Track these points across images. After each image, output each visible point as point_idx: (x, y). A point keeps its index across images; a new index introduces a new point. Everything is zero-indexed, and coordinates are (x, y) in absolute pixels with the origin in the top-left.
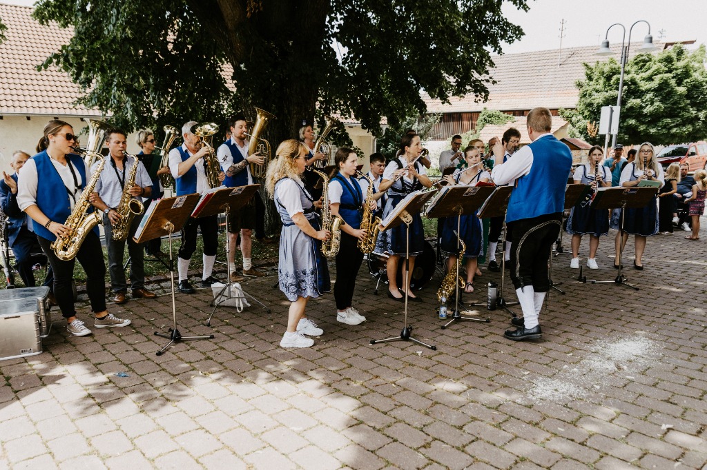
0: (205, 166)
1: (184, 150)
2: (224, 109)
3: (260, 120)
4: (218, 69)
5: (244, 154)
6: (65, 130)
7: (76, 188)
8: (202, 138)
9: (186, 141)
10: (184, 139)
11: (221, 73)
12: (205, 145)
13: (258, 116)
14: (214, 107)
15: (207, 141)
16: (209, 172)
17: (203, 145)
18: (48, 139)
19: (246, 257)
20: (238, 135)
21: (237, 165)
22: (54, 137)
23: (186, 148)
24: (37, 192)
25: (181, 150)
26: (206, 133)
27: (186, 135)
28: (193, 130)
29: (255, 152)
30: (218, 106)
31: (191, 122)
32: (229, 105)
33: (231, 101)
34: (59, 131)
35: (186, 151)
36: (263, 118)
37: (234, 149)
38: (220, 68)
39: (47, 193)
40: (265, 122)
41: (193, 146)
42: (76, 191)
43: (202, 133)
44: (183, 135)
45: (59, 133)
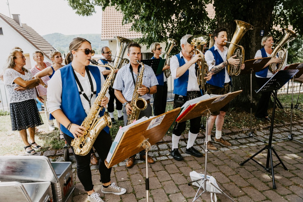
0: (196, 68)
1: (181, 57)
2: (206, 29)
3: (240, 29)
4: (204, 7)
5: (224, 57)
6: (84, 46)
7: (92, 93)
8: (195, 47)
9: (183, 50)
10: (182, 48)
11: (205, 9)
12: (198, 53)
13: (238, 26)
14: (200, 28)
15: (199, 49)
16: (199, 73)
17: (196, 52)
18: (72, 55)
19: (219, 130)
20: (220, 43)
21: (218, 67)
22: (76, 53)
23: (182, 55)
24: (61, 98)
25: (178, 57)
26: (199, 43)
27: (183, 45)
28: (189, 41)
29: (233, 55)
30: (202, 28)
31: (187, 35)
32: (209, 27)
33: (210, 24)
34: (80, 47)
35: (182, 57)
36: (242, 27)
37: (216, 54)
38: (205, 6)
39: (69, 98)
40: (244, 31)
41: (188, 54)
42: (92, 95)
43: (196, 43)
44: (181, 45)
45: (80, 49)
